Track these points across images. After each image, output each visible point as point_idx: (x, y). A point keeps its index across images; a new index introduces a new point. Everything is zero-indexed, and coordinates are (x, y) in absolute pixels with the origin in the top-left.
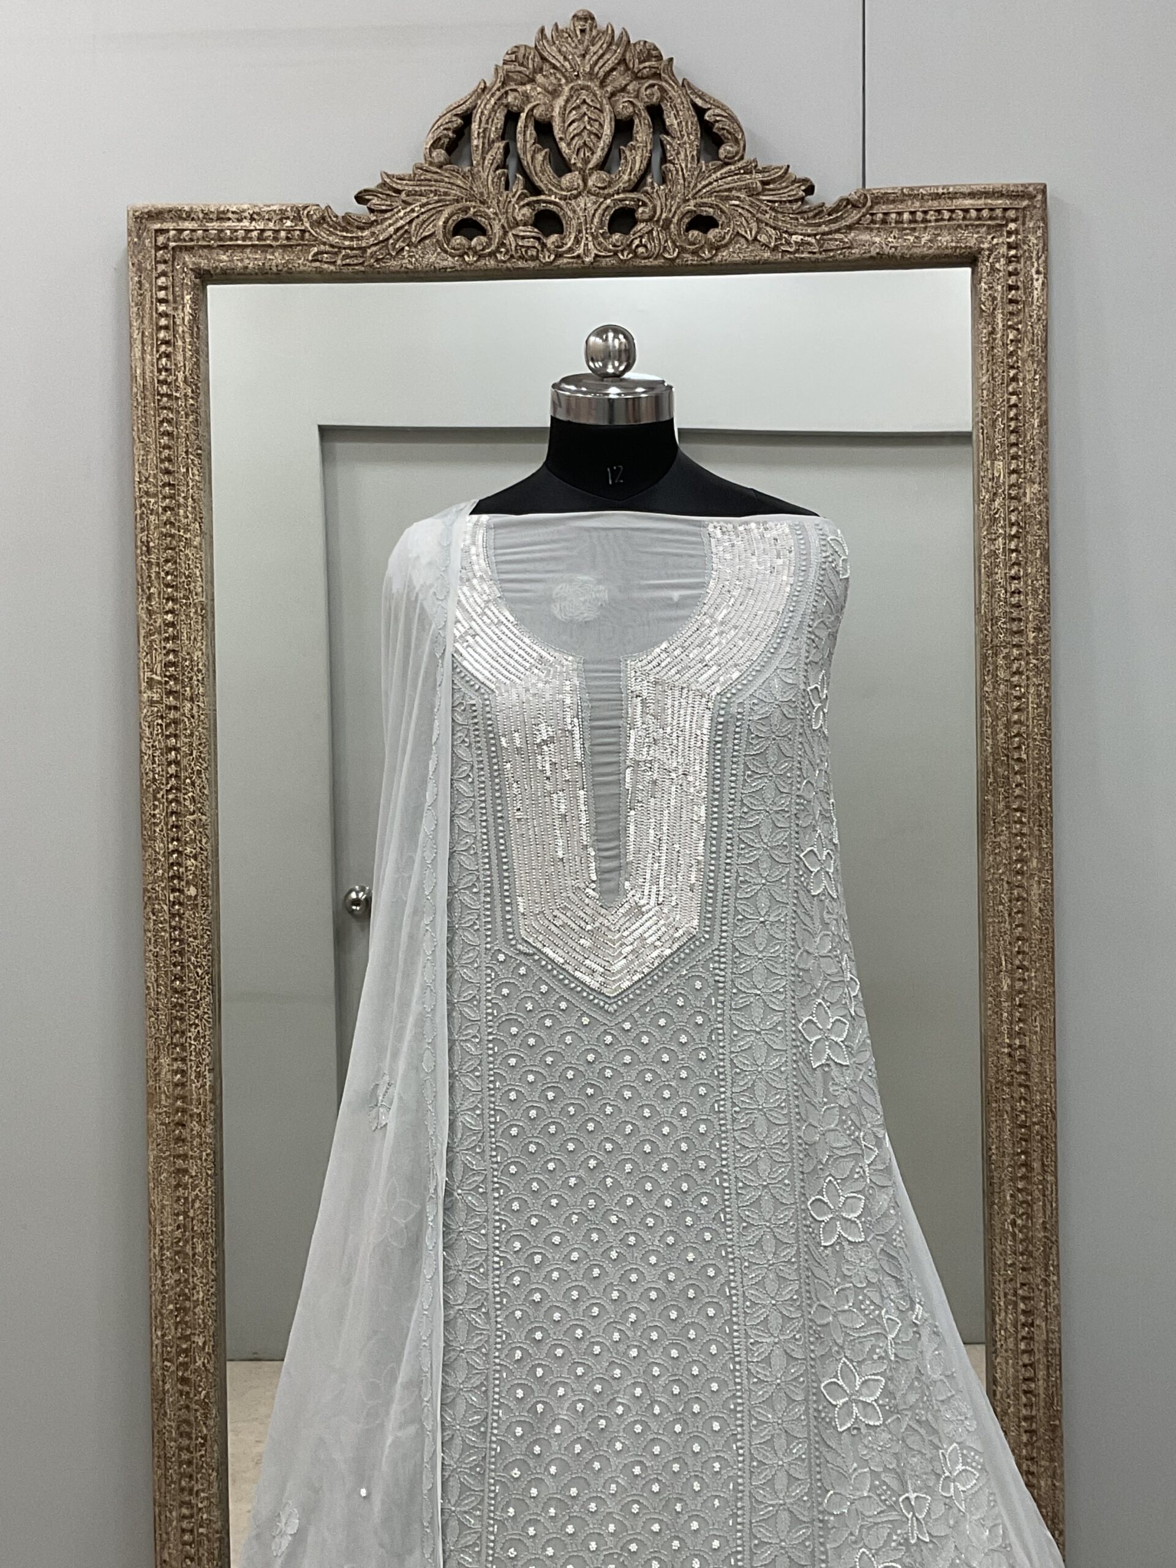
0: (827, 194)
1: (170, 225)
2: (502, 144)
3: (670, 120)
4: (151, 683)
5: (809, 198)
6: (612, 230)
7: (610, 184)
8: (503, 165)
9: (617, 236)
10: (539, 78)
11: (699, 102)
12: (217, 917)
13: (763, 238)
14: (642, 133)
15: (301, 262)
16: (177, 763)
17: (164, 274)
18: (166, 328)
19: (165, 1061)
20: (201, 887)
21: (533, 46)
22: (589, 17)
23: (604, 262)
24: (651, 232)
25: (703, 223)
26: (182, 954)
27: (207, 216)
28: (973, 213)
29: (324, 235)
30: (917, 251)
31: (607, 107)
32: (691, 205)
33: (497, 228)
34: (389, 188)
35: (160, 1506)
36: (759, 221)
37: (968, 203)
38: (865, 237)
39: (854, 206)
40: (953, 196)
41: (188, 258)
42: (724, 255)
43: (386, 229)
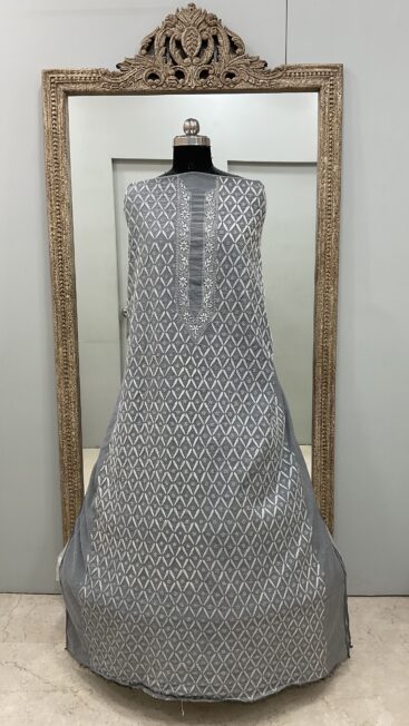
0: (271, 67)
1: (55, 75)
2: (164, 49)
3: (220, 40)
4: (52, 229)
5: (266, 67)
6: (201, 77)
7: (200, 62)
8: (165, 55)
9: (202, 79)
10: (177, 26)
11: (230, 34)
12: (75, 304)
13: (250, 81)
14: (211, 44)
15: (99, 88)
16: (61, 255)
17: (54, 92)
18: (55, 110)
19: (61, 349)
20: (71, 296)
21: (174, 14)
22: (193, 5)
23: (198, 89)
24: (213, 78)
25: (231, 75)
27: (67, 72)
28: (319, 74)
29: (106, 78)
30: (301, 86)
31: (199, 36)
32: (227, 69)
33: (163, 77)
34: (127, 63)
35: (62, 482)
36: (249, 75)
37: (317, 70)
38: (284, 81)
39: (280, 70)
40: (312, 67)
41: (62, 87)
42: (237, 87)
43: (126, 77)
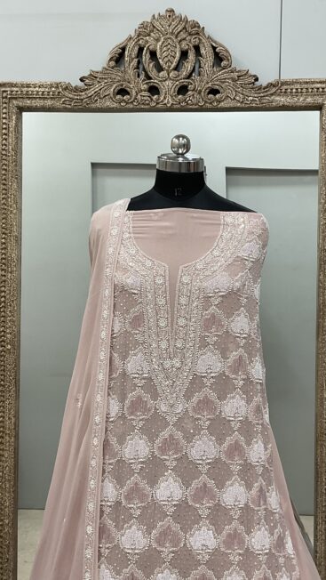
0: (263, 81)
1: (8, 89)
2: (136, 60)
3: (203, 51)
5: (256, 83)
6: (178, 94)
7: (178, 76)
8: (138, 68)
9: (180, 96)
10: (152, 34)
11: (214, 45)
12: (18, 357)
13: (237, 98)
14: (191, 56)
15: (58, 104)
16: (5, 297)
17: (5, 108)
18: (5, 129)
20: (13, 346)
21: (149, 21)
22: (172, 11)
23: (175, 106)
24: (193, 95)
25: (214, 92)
26: (4, 370)
27: (22, 86)
28: (321, 90)
29: (67, 94)
30: (298, 104)
31: (178, 46)
32: (210, 85)
33: (134, 93)
34: (93, 76)
36: (236, 91)
37: (319, 85)
38: (278, 98)
39: (274, 86)
40: (313, 83)
41: (15, 102)
42: (222, 104)
43: (91, 92)
